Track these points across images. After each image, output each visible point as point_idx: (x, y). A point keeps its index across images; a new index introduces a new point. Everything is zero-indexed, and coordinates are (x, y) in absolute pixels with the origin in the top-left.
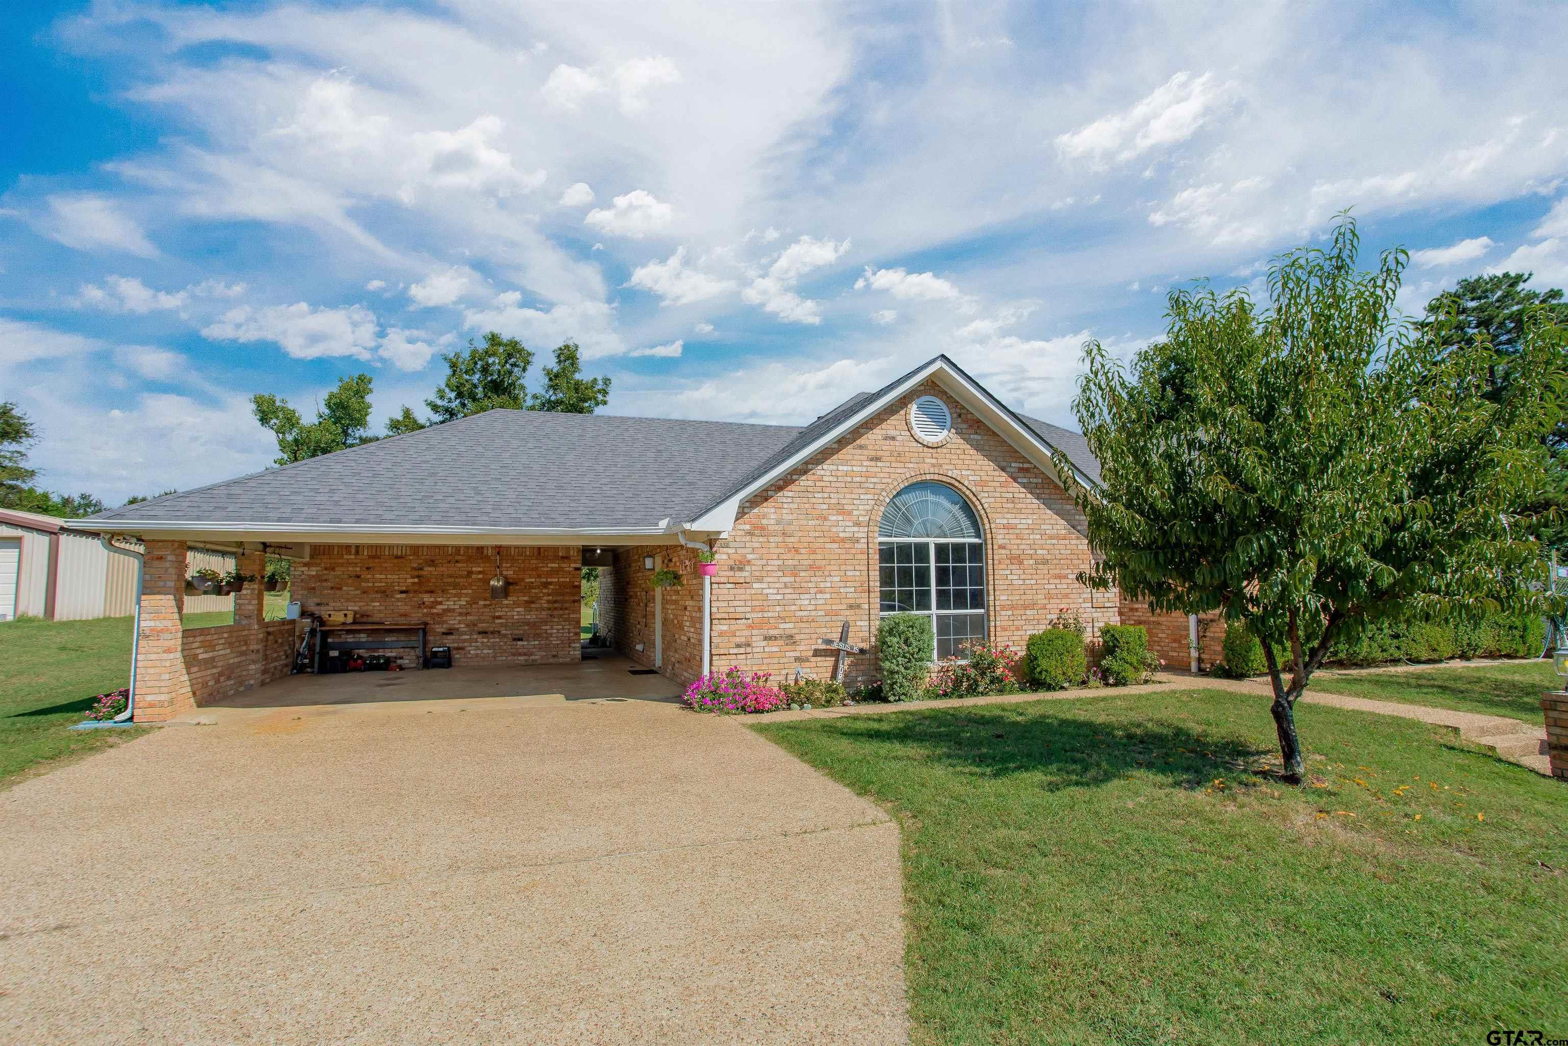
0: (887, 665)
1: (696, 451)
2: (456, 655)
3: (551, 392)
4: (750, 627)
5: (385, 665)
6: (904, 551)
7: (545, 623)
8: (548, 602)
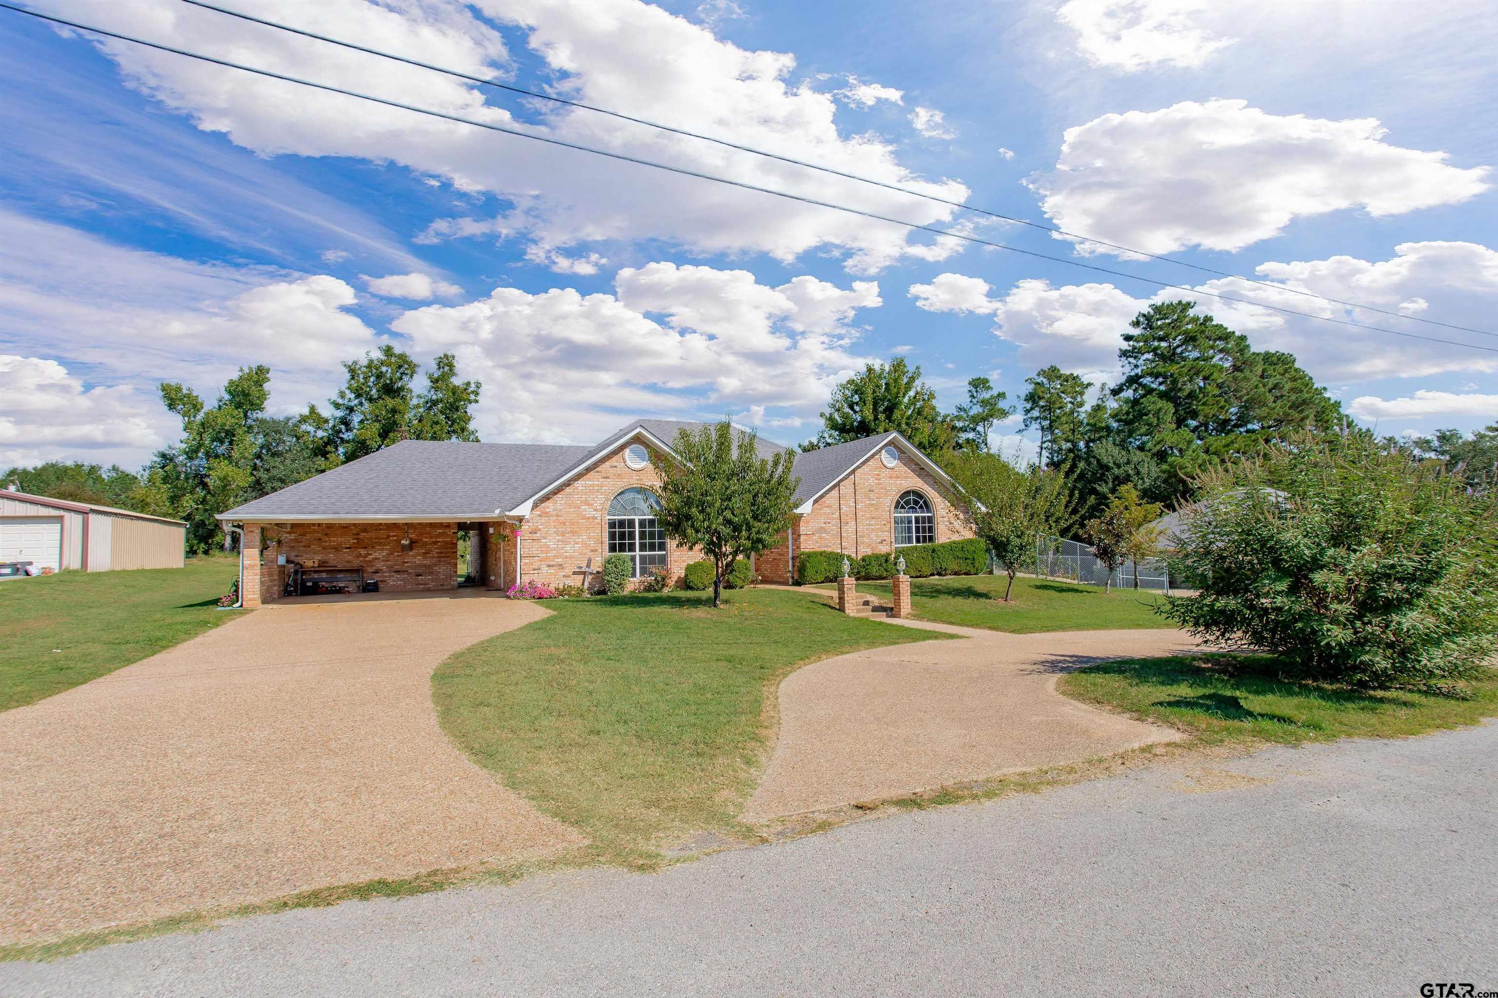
0: (606, 578)
1: (523, 466)
2: (381, 585)
3: (432, 393)
4: (540, 561)
5: (340, 591)
6: (622, 523)
7: (436, 565)
8: (437, 553)
